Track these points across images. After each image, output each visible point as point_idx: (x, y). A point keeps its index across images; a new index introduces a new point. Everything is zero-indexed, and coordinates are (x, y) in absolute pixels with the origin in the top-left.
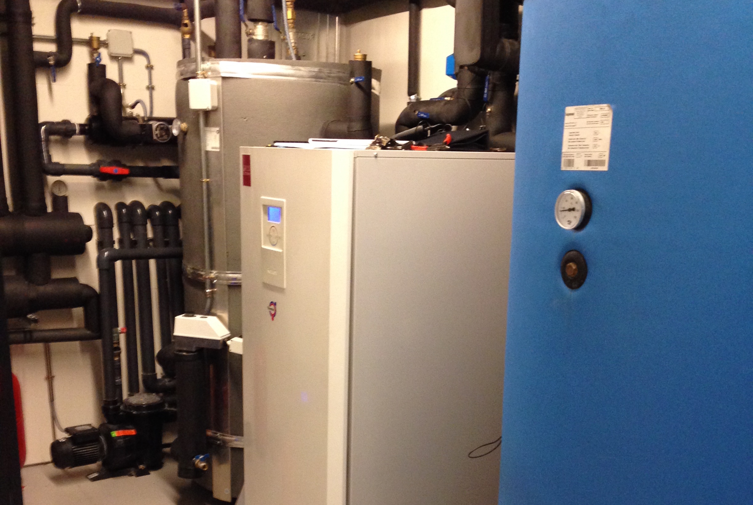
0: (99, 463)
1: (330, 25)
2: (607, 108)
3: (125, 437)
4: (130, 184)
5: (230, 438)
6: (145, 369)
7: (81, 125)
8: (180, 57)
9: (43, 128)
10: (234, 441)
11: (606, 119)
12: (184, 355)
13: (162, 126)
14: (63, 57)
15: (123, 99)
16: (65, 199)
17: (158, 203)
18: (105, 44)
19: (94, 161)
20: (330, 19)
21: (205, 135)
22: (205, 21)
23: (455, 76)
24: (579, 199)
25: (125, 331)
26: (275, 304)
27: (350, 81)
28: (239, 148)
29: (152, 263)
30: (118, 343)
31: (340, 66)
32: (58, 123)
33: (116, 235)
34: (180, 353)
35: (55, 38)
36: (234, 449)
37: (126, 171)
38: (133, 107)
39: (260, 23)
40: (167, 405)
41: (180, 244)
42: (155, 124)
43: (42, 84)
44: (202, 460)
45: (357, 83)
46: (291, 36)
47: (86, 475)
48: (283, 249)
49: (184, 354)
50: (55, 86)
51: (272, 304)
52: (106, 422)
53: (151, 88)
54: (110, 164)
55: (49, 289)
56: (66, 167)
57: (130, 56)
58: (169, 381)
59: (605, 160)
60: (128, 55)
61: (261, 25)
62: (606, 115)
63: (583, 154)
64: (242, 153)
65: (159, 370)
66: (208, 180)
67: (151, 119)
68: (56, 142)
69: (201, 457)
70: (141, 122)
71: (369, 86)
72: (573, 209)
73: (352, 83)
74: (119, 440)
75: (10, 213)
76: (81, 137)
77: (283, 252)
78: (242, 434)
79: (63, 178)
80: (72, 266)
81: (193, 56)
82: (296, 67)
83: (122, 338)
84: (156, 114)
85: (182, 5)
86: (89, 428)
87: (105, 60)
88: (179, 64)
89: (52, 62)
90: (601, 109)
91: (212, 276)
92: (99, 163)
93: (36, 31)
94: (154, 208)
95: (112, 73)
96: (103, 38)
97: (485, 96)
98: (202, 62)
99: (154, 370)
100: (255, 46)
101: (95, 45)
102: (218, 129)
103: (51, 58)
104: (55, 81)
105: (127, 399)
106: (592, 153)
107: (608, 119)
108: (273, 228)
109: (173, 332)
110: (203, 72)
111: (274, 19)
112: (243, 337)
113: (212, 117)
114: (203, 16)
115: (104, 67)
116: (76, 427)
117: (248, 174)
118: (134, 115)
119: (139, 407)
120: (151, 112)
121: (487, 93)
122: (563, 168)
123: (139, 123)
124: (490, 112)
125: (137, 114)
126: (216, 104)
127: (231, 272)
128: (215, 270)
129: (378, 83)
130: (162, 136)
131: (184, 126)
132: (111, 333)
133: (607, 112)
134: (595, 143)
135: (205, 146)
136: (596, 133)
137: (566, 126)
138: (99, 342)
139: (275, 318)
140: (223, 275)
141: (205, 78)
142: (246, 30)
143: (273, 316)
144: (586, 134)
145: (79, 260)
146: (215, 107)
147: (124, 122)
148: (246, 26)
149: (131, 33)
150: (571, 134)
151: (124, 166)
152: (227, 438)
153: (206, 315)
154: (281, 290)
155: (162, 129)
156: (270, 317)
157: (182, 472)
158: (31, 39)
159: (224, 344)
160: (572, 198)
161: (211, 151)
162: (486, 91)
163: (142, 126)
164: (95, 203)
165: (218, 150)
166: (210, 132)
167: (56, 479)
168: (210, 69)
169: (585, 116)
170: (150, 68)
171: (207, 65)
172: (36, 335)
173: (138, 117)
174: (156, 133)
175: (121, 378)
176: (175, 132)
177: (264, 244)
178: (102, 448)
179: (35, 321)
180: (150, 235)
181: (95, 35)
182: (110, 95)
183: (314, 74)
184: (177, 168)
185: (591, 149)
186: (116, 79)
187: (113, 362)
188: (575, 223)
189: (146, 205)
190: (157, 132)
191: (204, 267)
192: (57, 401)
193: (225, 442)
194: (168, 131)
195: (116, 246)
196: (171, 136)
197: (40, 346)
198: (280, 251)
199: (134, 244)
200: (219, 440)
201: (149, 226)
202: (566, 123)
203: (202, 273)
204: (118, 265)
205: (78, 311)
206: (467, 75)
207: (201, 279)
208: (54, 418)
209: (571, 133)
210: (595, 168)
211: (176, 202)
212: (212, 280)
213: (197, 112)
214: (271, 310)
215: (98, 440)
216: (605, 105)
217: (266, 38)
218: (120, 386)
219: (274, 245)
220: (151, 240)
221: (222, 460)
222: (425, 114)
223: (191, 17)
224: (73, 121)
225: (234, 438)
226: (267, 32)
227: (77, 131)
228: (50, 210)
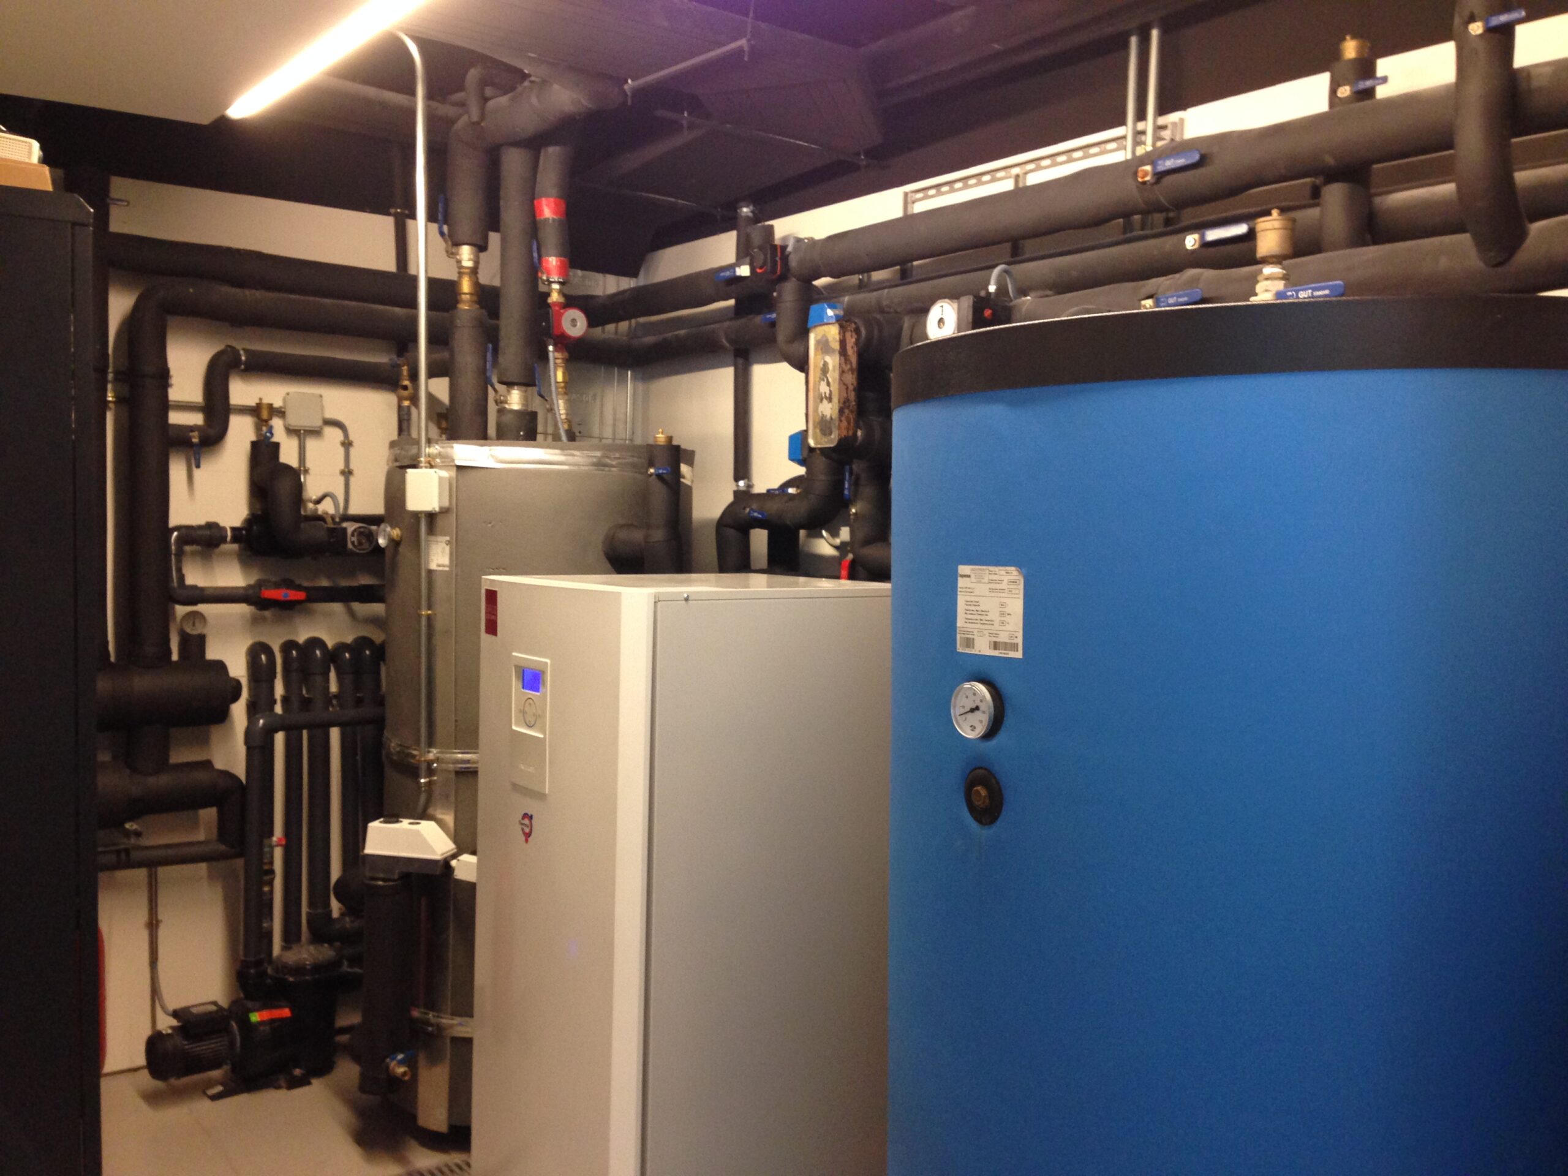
0: (226, 1068)
1: (618, 382)
2: (1015, 573)
3: (272, 1021)
4: (309, 613)
5: (450, 1022)
6: (311, 904)
7: (233, 529)
8: (394, 436)
9: (175, 534)
10: (458, 1027)
11: (1015, 587)
12: (380, 886)
13: (362, 530)
14: (212, 432)
15: (304, 488)
16: (201, 640)
17: (349, 639)
18: (281, 413)
19: (252, 581)
20: (618, 376)
21: (428, 546)
22: (434, 382)
23: (802, 462)
24: (984, 697)
25: (284, 843)
26: (531, 818)
27: (649, 473)
28: (481, 578)
29: (335, 733)
30: (271, 863)
31: (633, 448)
32: (200, 527)
33: (279, 690)
34: (374, 882)
35: (203, 404)
36: (455, 1040)
37: (301, 595)
38: (318, 501)
39: (516, 387)
40: (346, 963)
41: (380, 701)
42: (350, 527)
43: (177, 471)
44: (401, 1063)
45: (659, 477)
46: (561, 407)
47: (201, 1090)
48: (545, 734)
49: (380, 883)
50: (197, 473)
51: (526, 817)
52: (242, 995)
53: (347, 473)
54: (277, 585)
55: (164, 780)
56: (207, 592)
57: (319, 429)
58: (352, 922)
59: (1017, 644)
60: (314, 427)
61: (517, 390)
62: (1014, 582)
63: (986, 632)
64: (485, 587)
65: (335, 907)
66: (429, 612)
67: (346, 518)
68: (194, 554)
69: (400, 1057)
70: (330, 525)
71: (677, 474)
72: (977, 708)
73: (651, 475)
74: (262, 1028)
75: (111, 664)
76: (235, 547)
77: (545, 738)
78: (471, 1016)
79: (201, 608)
80: (204, 741)
81: (414, 435)
82: (566, 452)
83: (278, 854)
84: (353, 510)
85: (400, 361)
86: (213, 1008)
87: (279, 434)
88: (393, 444)
89: (195, 440)
90: (1007, 573)
91: (431, 756)
92: (259, 584)
93: (175, 394)
94: (341, 647)
95: (288, 455)
96: (278, 403)
97: (846, 492)
98: (427, 445)
99: (327, 904)
100: (507, 419)
101: (265, 414)
102: (448, 538)
103: (196, 434)
104: (198, 466)
105: (280, 956)
106: (998, 632)
107: (1019, 587)
108: (530, 701)
109: (364, 848)
110: (429, 459)
111: (537, 383)
112: (478, 853)
113: (440, 523)
114: (432, 374)
115: (277, 445)
116: (193, 1006)
117: (493, 617)
118: (320, 512)
119: (298, 969)
120: (346, 507)
121: (849, 489)
122: (960, 649)
123: (326, 526)
124: (856, 514)
125: (323, 510)
126: (446, 504)
127: (459, 751)
128: (435, 748)
129: (690, 468)
130: (360, 543)
131: (396, 533)
132: (261, 846)
133: (1017, 578)
134: (1003, 619)
135: (428, 562)
136: (1002, 605)
137: (960, 592)
138: (239, 863)
139: (530, 839)
140: (448, 756)
141: (432, 467)
142: (495, 397)
143: (527, 836)
144: (989, 604)
145: (216, 732)
146: (445, 508)
147: (303, 525)
148: (495, 390)
149: (321, 396)
150: (968, 603)
151: (299, 588)
152: (444, 1021)
153: (417, 819)
154: (541, 796)
155: (361, 534)
156: (524, 838)
157: (366, 1084)
158: (165, 406)
159: (445, 866)
160: (974, 694)
161: (436, 570)
162: (847, 485)
163: (331, 531)
164: (249, 642)
165: (447, 569)
166: (435, 543)
167: (153, 1098)
168: (440, 455)
169: (986, 580)
170: (347, 444)
171: (435, 449)
172: (136, 855)
173: (325, 516)
174: (351, 540)
175: (272, 920)
176: (382, 541)
177: (517, 725)
178: (232, 1043)
179: (138, 834)
180: (334, 688)
181: (266, 401)
182: (284, 487)
183: (595, 460)
184: (381, 587)
185: (997, 626)
186: (294, 463)
187: (260, 893)
188: (980, 730)
189: (330, 644)
190: (354, 539)
191: (418, 742)
192: (161, 965)
193: (440, 1028)
194: (371, 537)
195: (278, 709)
196: (374, 544)
197: (141, 874)
198: (541, 736)
199: (306, 704)
200: (432, 1025)
201: (333, 675)
202: (961, 588)
203: (415, 752)
204: (279, 738)
205: (209, 814)
206: (821, 463)
207: (412, 761)
208: (155, 992)
209: (967, 601)
210: (1004, 654)
211: (378, 637)
212: (429, 763)
213: (416, 515)
214: (523, 827)
215: (228, 1030)
216: (1013, 568)
217: (524, 408)
218: (269, 934)
219: (530, 727)
220: (336, 696)
221: (434, 1059)
222: (759, 513)
223: (414, 376)
224: (222, 524)
225: (456, 1020)
226: (526, 400)
227: (229, 538)
228: (175, 657)
